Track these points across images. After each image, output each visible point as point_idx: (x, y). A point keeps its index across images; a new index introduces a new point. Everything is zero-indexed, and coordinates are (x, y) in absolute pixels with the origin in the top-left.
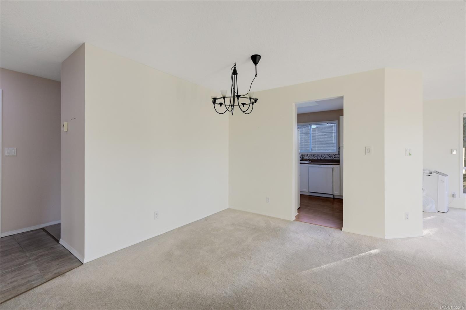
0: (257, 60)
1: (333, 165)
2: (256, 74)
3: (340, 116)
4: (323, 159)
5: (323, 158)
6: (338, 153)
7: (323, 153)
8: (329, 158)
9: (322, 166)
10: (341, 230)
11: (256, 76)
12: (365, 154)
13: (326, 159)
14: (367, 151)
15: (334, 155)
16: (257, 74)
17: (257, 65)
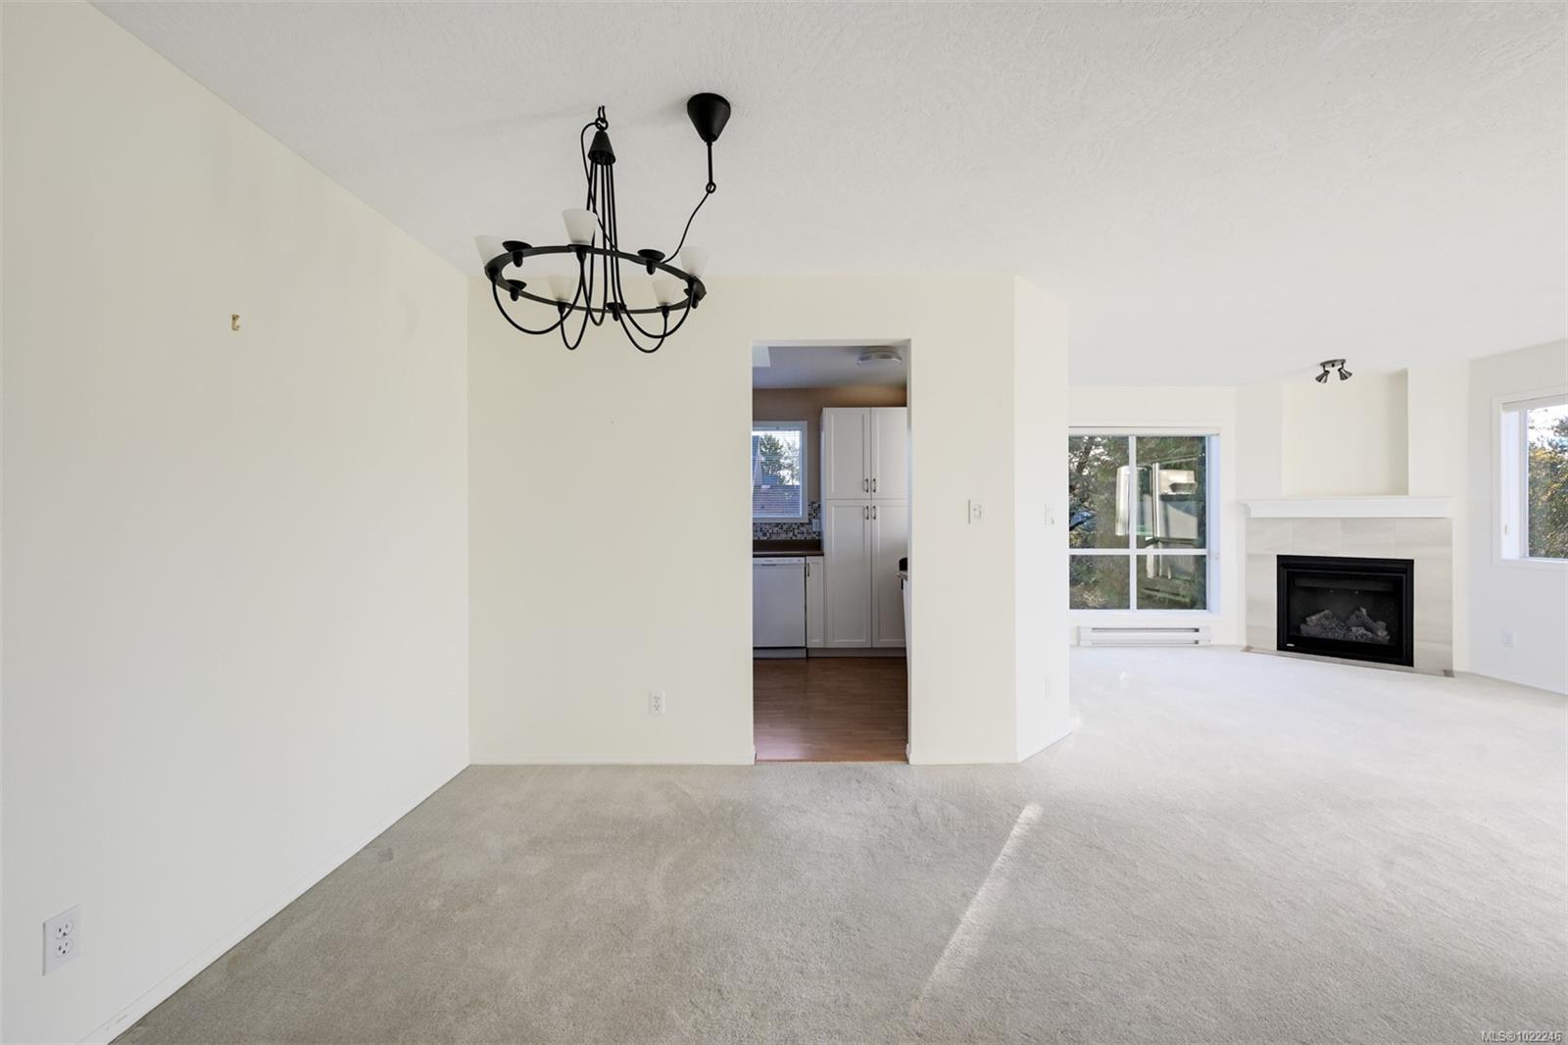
0: (716, 125)
1: (805, 556)
2: (711, 183)
3: (824, 409)
4: (766, 538)
5: (765, 535)
6: (807, 521)
7: (765, 522)
8: (783, 537)
9: (775, 560)
10: (906, 760)
11: (709, 192)
12: (969, 522)
13: (774, 538)
14: (973, 512)
15: (796, 527)
16: (714, 181)
17: (714, 143)
